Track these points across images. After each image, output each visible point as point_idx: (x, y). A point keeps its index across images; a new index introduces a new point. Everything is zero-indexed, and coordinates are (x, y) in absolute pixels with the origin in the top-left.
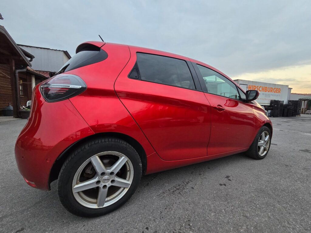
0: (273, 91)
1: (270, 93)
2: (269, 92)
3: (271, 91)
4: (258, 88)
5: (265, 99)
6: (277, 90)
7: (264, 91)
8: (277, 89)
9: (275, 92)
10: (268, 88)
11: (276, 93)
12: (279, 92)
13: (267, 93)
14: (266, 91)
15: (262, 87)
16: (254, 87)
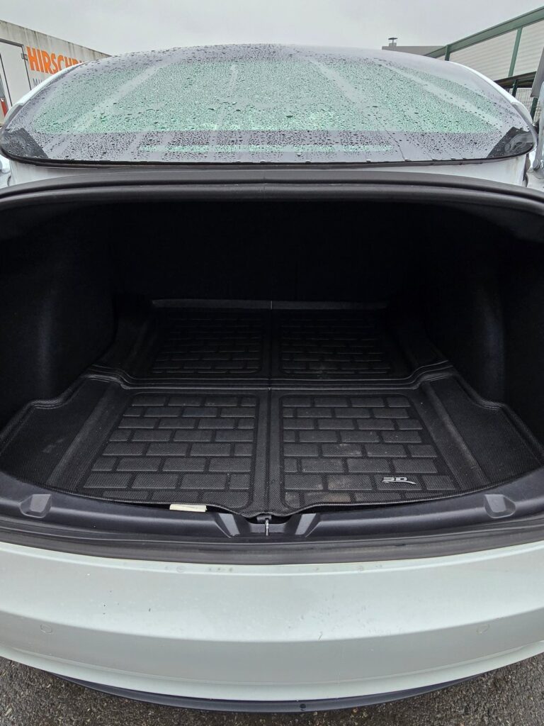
16: (44, 59)
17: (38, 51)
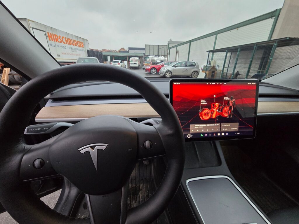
0: (77, 44)
1: (75, 47)
2: (74, 45)
3: (76, 44)
4: (61, 38)
5: (73, 54)
6: (81, 44)
7: (68, 44)
8: (80, 42)
9: (79, 46)
10: (72, 40)
11: (80, 48)
12: (83, 46)
13: (72, 46)
14: (71, 44)
15: (65, 38)
16: (55, 37)
17: (53, 34)
